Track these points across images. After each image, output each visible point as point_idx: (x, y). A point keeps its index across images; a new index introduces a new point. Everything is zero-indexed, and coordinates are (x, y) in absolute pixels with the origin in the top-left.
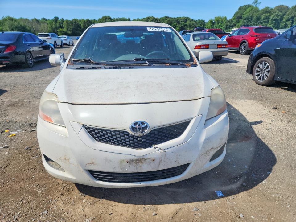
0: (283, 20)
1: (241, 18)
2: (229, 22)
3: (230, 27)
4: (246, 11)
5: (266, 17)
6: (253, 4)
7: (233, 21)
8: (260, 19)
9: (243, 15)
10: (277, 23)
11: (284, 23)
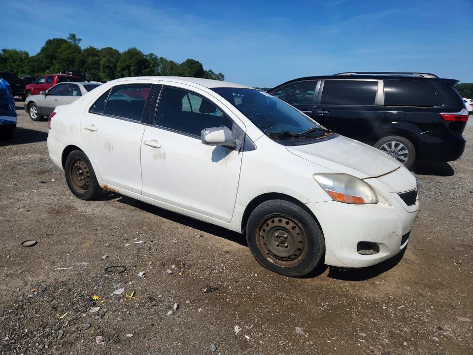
0: (117, 68)
1: (54, 57)
2: (35, 61)
3: (39, 69)
4: (60, 48)
5: (95, 61)
6: (69, 39)
7: (42, 61)
8: (86, 63)
9: (57, 53)
10: (111, 72)
11: (119, 72)
